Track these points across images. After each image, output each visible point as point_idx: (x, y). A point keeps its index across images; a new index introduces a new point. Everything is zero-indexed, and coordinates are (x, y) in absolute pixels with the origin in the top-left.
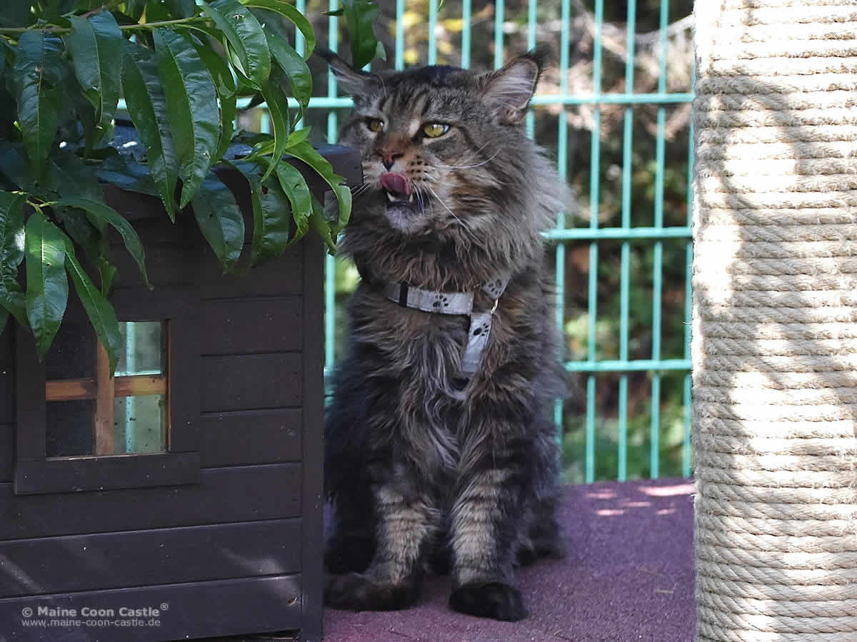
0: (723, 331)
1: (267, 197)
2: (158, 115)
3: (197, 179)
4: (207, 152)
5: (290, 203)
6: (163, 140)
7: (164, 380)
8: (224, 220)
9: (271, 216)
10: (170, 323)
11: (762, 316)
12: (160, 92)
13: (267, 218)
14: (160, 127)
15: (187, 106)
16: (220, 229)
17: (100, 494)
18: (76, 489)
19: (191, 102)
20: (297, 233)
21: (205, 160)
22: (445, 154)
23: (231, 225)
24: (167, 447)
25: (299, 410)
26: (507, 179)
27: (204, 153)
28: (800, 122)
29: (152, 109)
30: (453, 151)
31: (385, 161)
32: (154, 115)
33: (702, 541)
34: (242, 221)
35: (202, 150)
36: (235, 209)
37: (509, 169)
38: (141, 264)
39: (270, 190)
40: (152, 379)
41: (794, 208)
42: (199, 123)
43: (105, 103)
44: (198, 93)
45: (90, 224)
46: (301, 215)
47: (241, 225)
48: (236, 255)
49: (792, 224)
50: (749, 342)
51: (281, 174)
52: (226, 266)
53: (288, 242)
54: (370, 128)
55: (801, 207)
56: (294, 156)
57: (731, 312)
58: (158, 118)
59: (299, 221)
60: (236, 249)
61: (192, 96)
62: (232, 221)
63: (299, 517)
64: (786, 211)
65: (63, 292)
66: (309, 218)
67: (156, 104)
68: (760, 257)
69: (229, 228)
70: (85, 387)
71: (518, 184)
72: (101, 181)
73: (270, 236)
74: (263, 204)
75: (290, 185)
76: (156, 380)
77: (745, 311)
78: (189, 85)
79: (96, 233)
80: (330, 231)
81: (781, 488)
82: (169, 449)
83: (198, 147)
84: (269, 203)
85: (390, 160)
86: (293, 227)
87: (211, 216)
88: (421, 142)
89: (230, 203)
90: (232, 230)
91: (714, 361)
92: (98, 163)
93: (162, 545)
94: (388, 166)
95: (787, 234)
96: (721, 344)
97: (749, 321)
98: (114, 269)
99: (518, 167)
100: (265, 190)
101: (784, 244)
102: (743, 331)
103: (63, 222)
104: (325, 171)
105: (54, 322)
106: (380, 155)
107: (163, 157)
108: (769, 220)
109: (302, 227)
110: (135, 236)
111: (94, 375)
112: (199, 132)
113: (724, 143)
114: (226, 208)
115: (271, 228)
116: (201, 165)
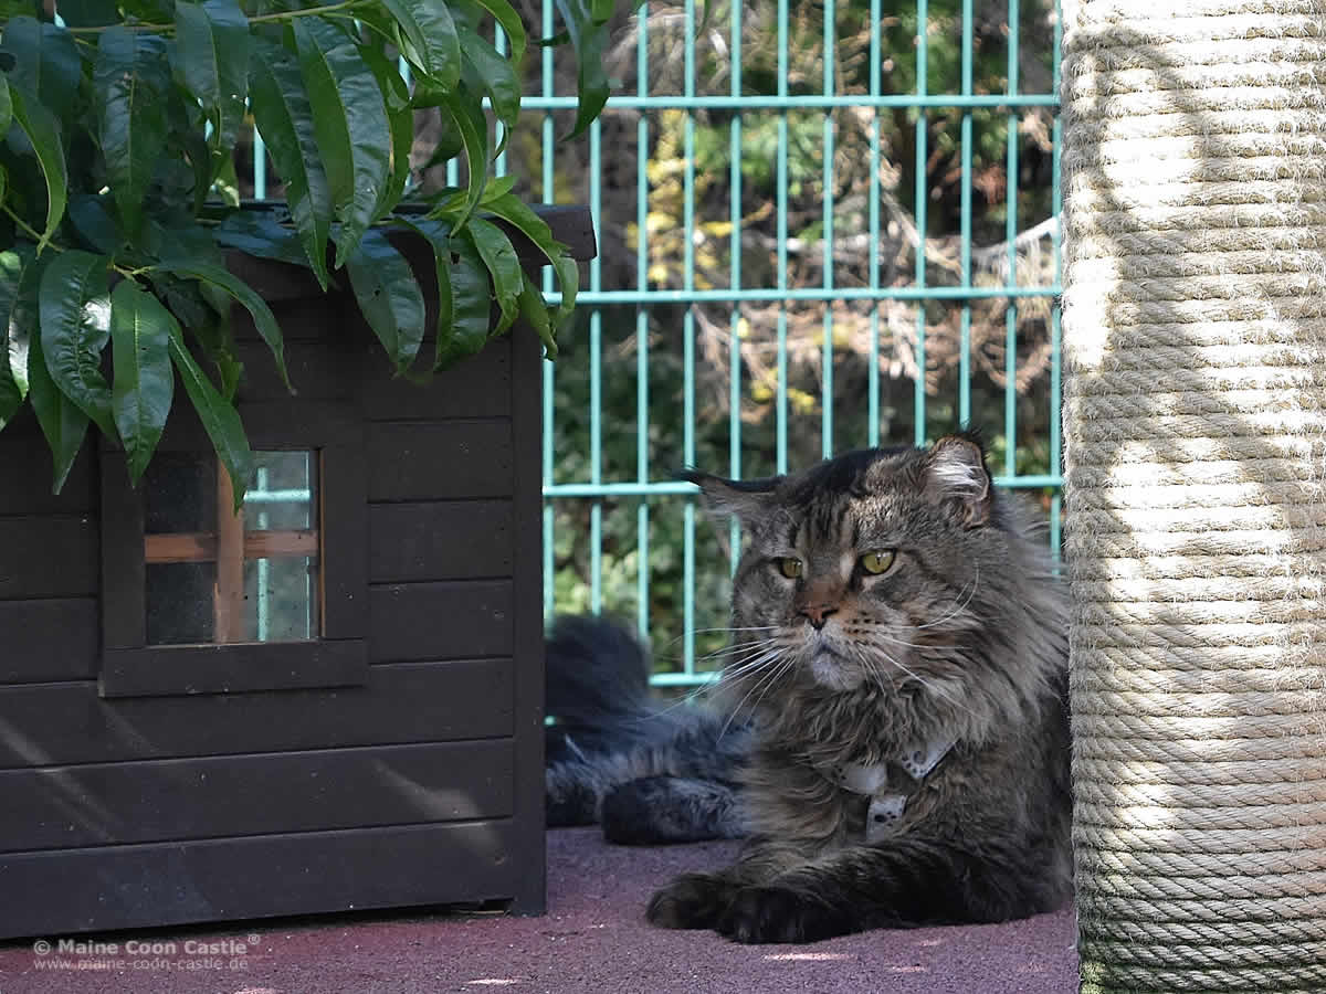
0: (1107, 384)
1: (459, 268)
2: (301, 138)
3: (357, 225)
4: (373, 188)
5: (490, 275)
6: (310, 173)
7: (315, 534)
8: (395, 300)
9: (465, 294)
10: (322, 452)
11: (1161, 359)
12: (304, 108)
13: (458, 297)
14: (305, 155)
15: (344, 125)
16: (390, 313)
17: (224, 699)
18: (190, 689)
19: (349, 117)
20: (502, 317)
21: (369, 199)
22: (896, 598)
23: (405, 306)
24: (320, 634)
25: (509, 582)
26: (989, 611)
27: (368, 191)
28: (1208, 83)
29: (291, 129)
30: (906, 590)
31: (814, 622)
32: (295, 138)
33: (1081, 688)
34: (422, 301)
35: (365, 184)
36: (411, 283)
37: (989, 596)
38: (279, 355)
39: (461, 258)
40: (297, 535)
41: (1203, 204)
42: (360, 146)
43: (226, 118)
44: (358, 104)
45: (205, 303)
46: (507, 293)
47: (419, 305)
48: (412, 349)
49: (1200, 227)
50: (1143, 396)
51: (478, 236)
52: (399, 364)
53: (490, 332)
54: (783, 573)
55: (1211, 203)
56: (497, 214)
57: (1117, 356)
58: (302, 142)
59: (505, 302)
60: (414, 341)
61: (349, 108)
62: (407, 301)
63: (511, 736)
64: (1191, 209)
65: (167, 386)
66: (518, 298)
67: (298, 123)
68: (1157, 276)
69: (405, 310)
70: (200, 543)
71: (1005, 616)
72: (221, 246)
73: (463, 323)
74: (453, 278)
75: (491, 251)
76: (304, 536)
77: (1138, 354)
78: (345, 95)
79: (213, 315)
80: (549, 320)
81: (1191, 603)
82: (323, 635)
83: (359, 180)
84: (461, 278)
85: (820, 619)
86: (495, 310)
87: (377, 293)
88: (861, 587)
89: (405, 275)
90: (408, 315)
91: (1094, 429)
92: (216, 225)
93: (314, 775)
94: (819, 627)
95: (1193, 242)
96: (1103, 402)
97: (1142, 367)
98: (241, 366)
99: (1000, 589)
100: (455, 258)
101: (1189, 255)
102: (1135, 382)
103: (165, 297)
104: (541, 237)
105: (153, 429)
106: (806, 615)
107: (310, 196)
108: (1168, 223)
109: (508, 311)
110: (270, 316)
111: (214, 526)
112: (360, 159)
113: (1103, 117)
114: (399, 282)
115: (464, 312)
116: (363, 206)
